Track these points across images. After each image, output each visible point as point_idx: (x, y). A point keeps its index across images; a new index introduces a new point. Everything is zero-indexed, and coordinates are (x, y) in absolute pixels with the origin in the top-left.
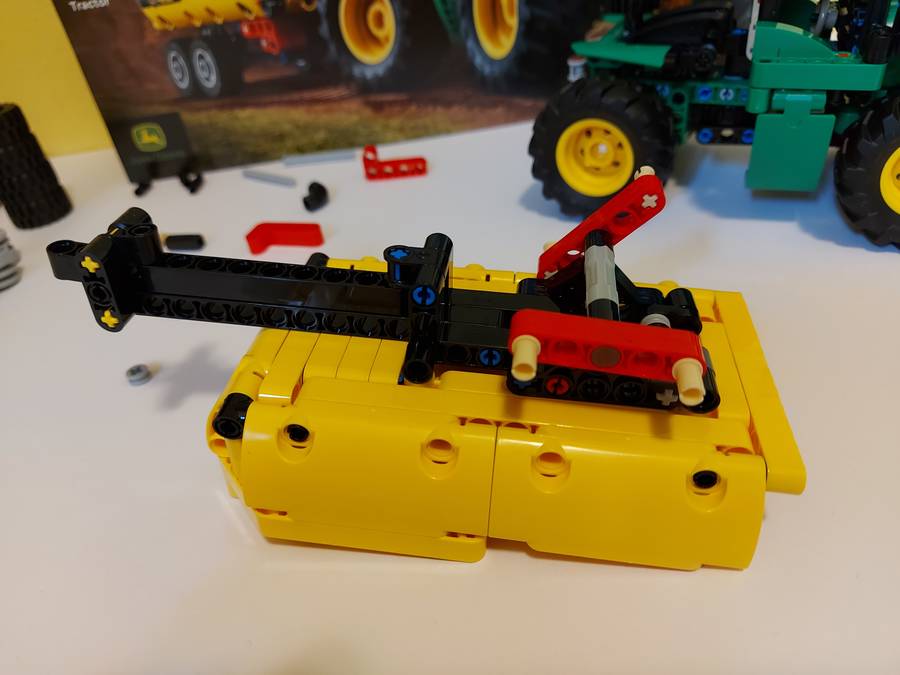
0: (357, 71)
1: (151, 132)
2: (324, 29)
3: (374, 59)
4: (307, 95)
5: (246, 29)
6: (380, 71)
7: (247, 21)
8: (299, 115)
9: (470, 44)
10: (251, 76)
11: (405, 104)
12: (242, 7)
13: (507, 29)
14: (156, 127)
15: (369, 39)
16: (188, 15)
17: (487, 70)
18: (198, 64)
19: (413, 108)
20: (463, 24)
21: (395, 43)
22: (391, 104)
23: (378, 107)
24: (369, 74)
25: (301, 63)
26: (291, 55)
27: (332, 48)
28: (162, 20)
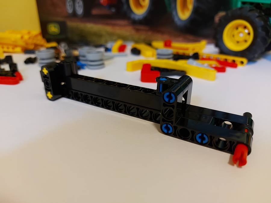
0: (132, 16)
1: (55, 27)
3: (139, 12)
4: (114, 22)
6: (141, 17)
8: (109, 29)
9: (174, 13)
10: (95, 12)
11: (148, 30)
13: (188, 9)
14: (57, 25)
15: (139, 5)
17: (178, 23)
18: (77, 5)
19: (150, 33)
20: (173, 5)
23: (137, 30)
24: (137, 18)
25: (113, 10)
26: (110, 6)
27: (125, 7)
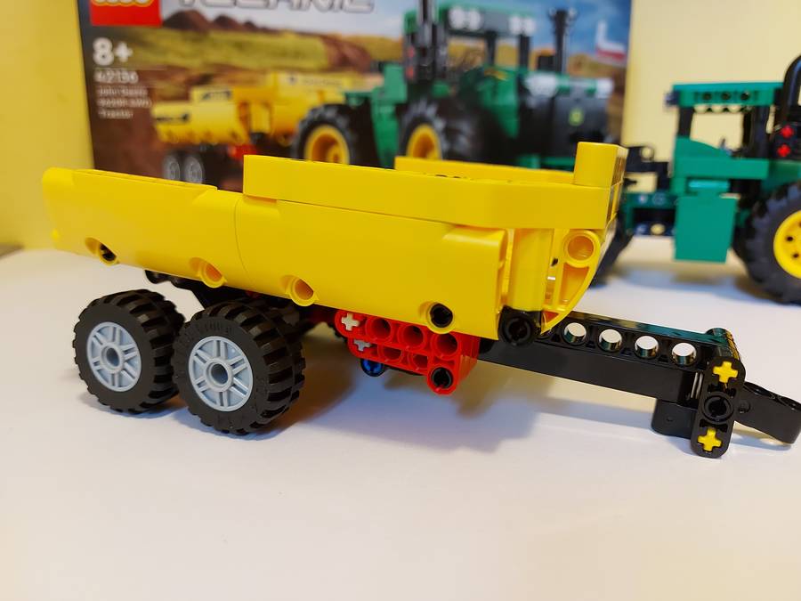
5: (233, 151)
7: (236, 147)
12: (234, 135)
16: (191, 134)
28: (170, 134)
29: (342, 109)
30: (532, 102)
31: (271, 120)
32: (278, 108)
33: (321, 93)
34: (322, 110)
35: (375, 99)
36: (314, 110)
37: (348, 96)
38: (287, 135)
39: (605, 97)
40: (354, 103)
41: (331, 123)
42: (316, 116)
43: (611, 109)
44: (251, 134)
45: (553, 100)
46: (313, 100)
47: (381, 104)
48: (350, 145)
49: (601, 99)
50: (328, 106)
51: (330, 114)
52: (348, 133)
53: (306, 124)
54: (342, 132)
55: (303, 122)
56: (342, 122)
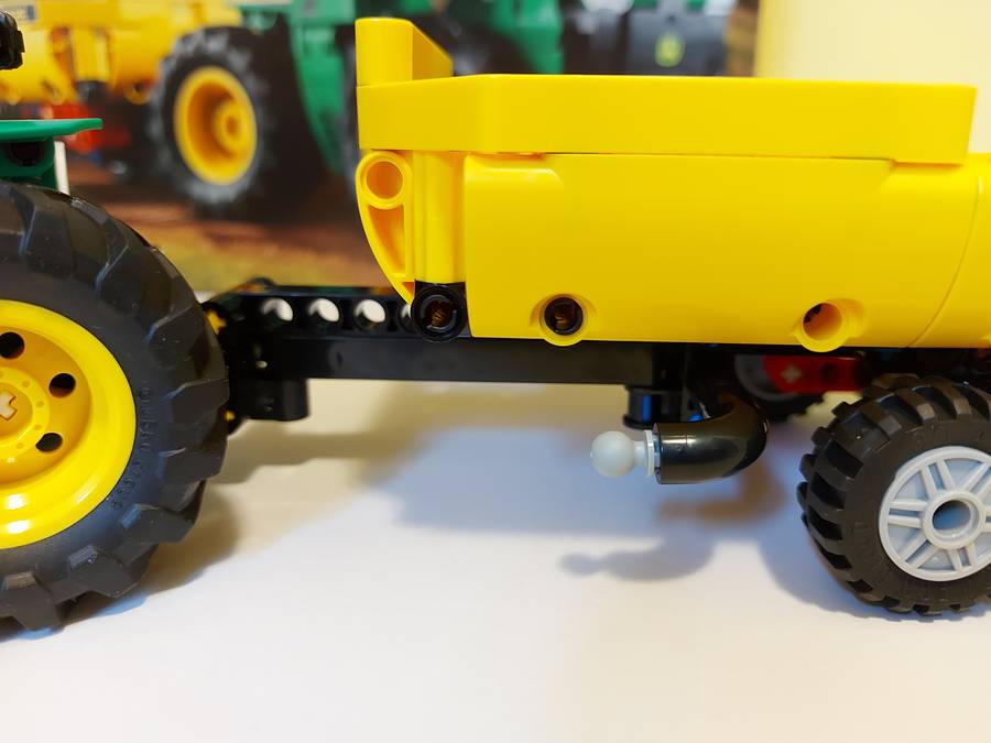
0: (196, 190)
2: (156, 128)
3: (222, 176)
5: (49, 115)
6: (230, 194)
7: (53, 106)
11: (260, 241)
12: (48, 86)
15: (214, 147)
20: (347, 149)
21: (253, 162)
22: (241, 239)
23: (221, 241)
24: (214, 196)
25: (120, 169)
26: (105, 155)
27: (164, 157)
29: (238, 36)
30: (587, 23)
31: (110, 56)
32: (120, 36)
33: (197, 8)
34: (200, 37)
35: (296, 18)
36: (186, 38)
37: (246, 13)
38: (141, 85)
39: (721, 13)
40: (258, 24)
41: (219, 62)
42: (190, 48)
43: (733, 37)
44: (77, 85)
45: (625, 19)
46: (184, 21)
47: (309, 26)
48: (257, 102)
49: (712, 17)
50: (211, 32)
51: (216, 45)
52: (251, 81)
53: (173, 64)
54: (239, 77)
55: (167, 59)
56: (239, 60)
